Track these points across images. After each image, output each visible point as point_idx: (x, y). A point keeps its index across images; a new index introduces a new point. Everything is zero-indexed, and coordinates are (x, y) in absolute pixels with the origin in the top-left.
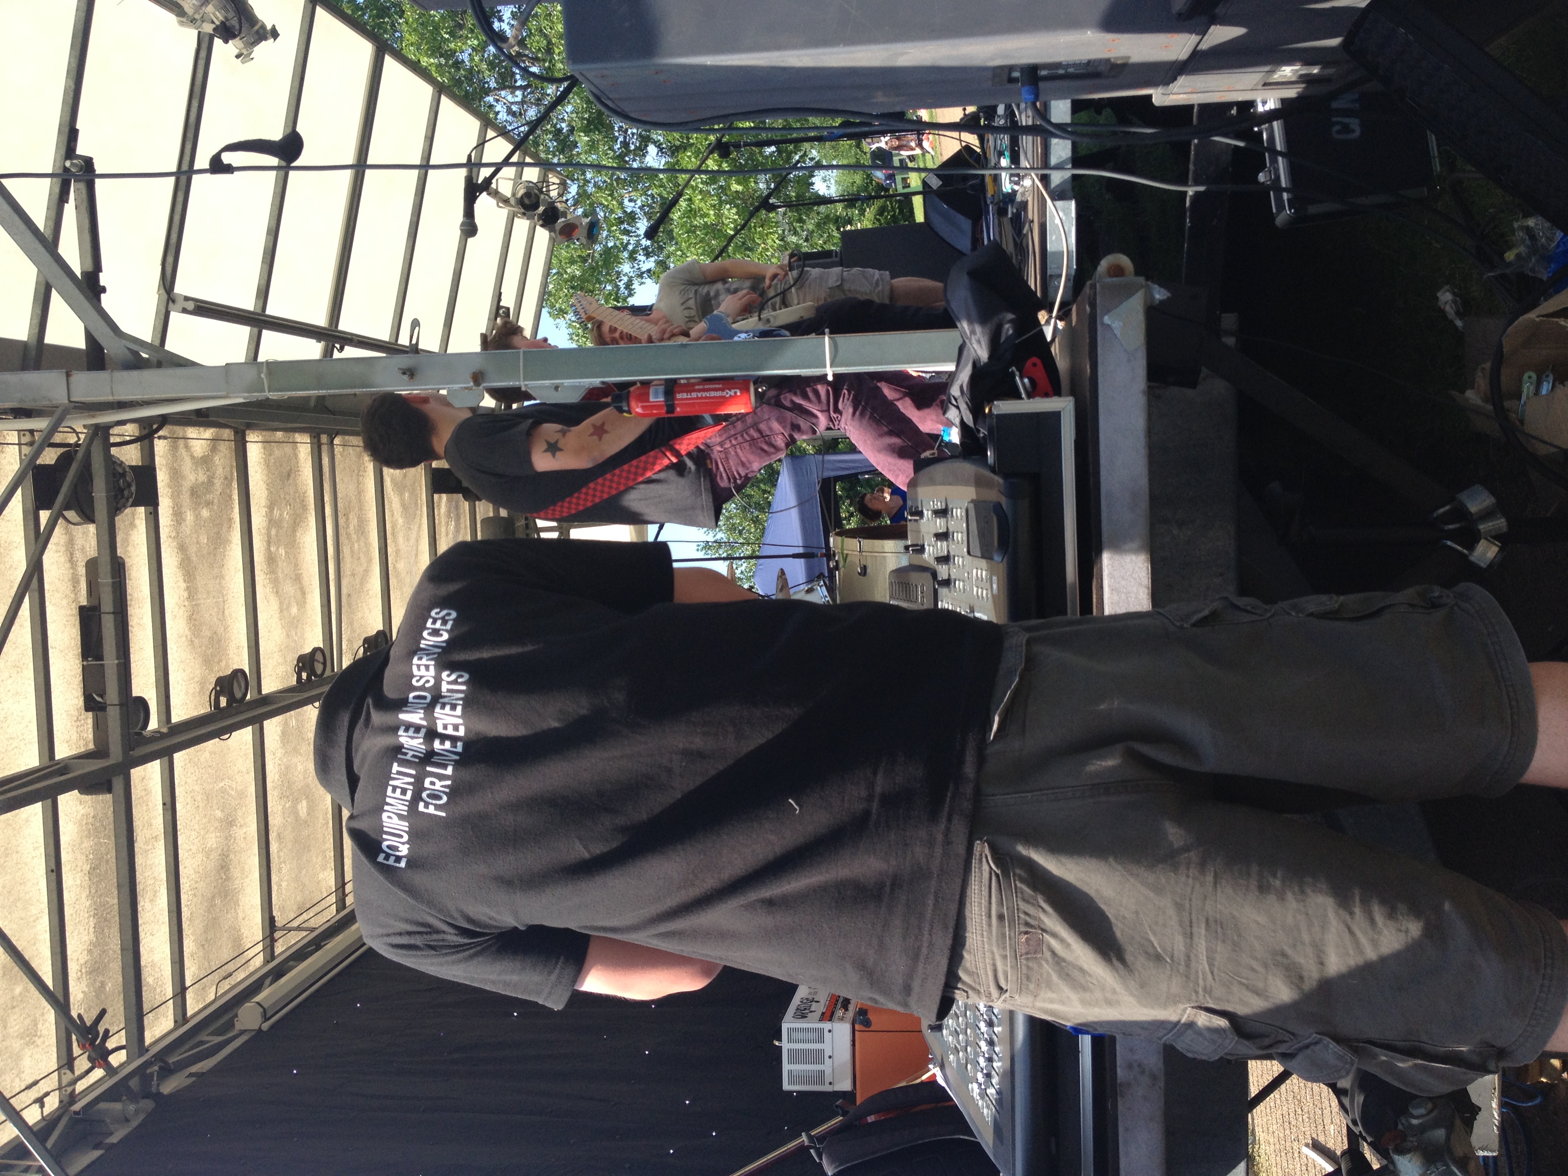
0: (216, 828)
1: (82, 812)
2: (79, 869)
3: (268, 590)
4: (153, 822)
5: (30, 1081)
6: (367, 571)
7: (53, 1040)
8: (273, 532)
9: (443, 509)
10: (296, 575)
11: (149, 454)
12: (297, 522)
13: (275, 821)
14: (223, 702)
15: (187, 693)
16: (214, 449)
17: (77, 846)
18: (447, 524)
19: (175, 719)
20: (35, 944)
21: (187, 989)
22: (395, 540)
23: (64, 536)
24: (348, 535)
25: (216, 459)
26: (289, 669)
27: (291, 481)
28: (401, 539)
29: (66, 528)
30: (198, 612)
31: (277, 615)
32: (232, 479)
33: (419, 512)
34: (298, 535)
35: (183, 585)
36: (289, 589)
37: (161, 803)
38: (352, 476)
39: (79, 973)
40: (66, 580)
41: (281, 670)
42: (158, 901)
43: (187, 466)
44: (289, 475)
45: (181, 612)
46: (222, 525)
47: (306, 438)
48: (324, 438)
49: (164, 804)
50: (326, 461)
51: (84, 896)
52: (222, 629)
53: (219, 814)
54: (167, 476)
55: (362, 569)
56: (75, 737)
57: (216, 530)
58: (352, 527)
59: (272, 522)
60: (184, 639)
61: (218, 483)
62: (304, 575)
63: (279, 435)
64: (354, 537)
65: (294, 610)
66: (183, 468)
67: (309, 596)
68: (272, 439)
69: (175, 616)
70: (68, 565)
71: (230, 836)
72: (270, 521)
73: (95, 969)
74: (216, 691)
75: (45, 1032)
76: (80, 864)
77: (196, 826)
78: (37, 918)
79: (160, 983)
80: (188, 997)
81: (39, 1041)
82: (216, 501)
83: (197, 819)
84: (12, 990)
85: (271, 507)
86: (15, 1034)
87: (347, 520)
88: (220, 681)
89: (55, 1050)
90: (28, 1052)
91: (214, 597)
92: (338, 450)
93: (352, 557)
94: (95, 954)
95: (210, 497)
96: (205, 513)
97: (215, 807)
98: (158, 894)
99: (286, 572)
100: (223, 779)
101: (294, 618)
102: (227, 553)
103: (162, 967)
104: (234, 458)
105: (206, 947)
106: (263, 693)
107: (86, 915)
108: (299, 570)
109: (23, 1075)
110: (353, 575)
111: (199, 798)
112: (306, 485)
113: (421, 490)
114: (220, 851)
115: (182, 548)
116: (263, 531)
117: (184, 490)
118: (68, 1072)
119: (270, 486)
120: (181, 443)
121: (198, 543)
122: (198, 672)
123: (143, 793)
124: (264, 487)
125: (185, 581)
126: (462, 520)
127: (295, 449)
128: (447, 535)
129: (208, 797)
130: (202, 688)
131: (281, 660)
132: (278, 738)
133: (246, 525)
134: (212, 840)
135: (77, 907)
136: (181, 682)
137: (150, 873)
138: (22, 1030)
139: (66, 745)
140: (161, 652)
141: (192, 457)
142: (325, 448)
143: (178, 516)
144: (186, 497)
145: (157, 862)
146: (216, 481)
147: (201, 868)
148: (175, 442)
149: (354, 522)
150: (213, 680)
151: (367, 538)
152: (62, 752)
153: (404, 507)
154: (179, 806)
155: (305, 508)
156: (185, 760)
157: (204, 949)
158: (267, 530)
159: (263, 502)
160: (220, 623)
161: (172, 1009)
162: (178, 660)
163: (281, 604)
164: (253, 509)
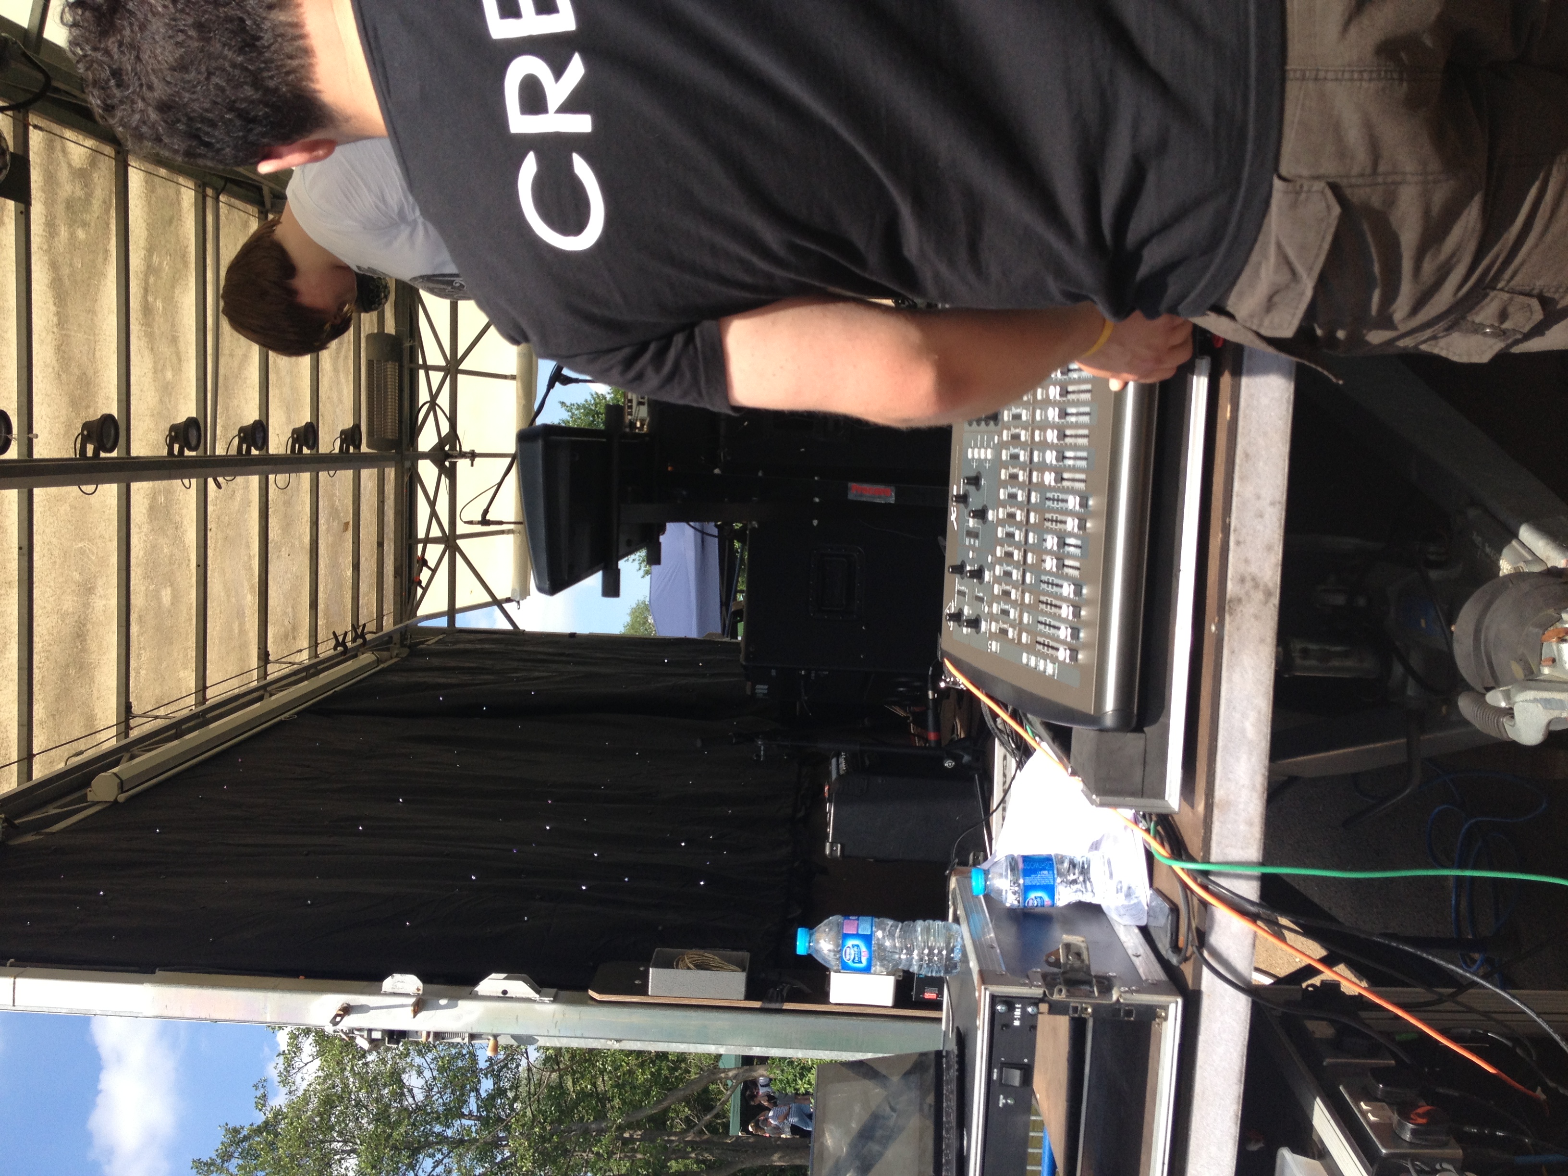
0: (73, 591)
3: (143, 344)
4: (8, 565)
8: (151, 280)
10: (173, 337)
11: (23, 140)
12: (175, 280)
13: (137, 600)
14: (90, 450)
16: (93, 164)
19: (37, 454)
21: (35, 755)
25: (95, 176)
26: (160, 437)
27: (172, 228)
30: (67, 344)
31: (150, 375)
32: (111, 206)
34: (177, 292)
35: (54, 309)
36: (164, 349)
37: (17, 545)
41: (152, 436)
43: (63, 173)
44: (170, 222)
45: (50, 338)
46: (98, 254)
47: (192, 184)
48: (210, 192)
49: (20, 548)
50: (210, 218)
52: (92, 371)
53: (76, 576)
54: (42, 178)
57: (91, 257)
59: (150, 269)
60: (50, 368)
61: (95, 205)
62: (181, 339)
63: (162, 171)
65: (169, 375)
66: (59, 174)
67: (185, 364)
68: (155, 173)
69: (44, 343)
71: (89, 604)
72: (149, 267)
74: (83, 436)
77: (54, 584)
80: (35, 764)
82: (93, 224)
83: (53, 575)
85: (150, 250)
88: (85, 427)
91: (85, 332)
92: (223, 210)
95: (86, 217)
96: (80, 234)
97: (73, 568)
98: (8, 647)
99: (162, 330)
100: (82, 540)
101: (168, 383)
102: (101, 290)
103: (8, 729)
104: (114, 181)
105: (57, 717)
106: (132, 454)
108: (175, 331)
110: (231, 354)
111: (56, 552)
112: (188, 239)
114: (76, 618)
115: (54, 266)
116: (141, 276)
117: (59, 200)
119: (151, 227)
120: (58, 143)
121: (71, 264)
122: (64, 412)
124: (144, 226)
125: (55, 304)
127: (178, 192)
129: (65, 554)
130: (66, 433)
131: (152, 426)
132: (145, 511)
133: (123, 262)
134: (69, 603)
136: (45, 417)
140: (27, 377)
141: (70, 165)
142: (210, 203)
143: (52, 228)
144: (60, 209)
145: (9, 611)
146: (94, 201)
147: (55, 632)
148: (52, 139)
150: (81, 423)
154: (36, 555)
155: (186, 265)
156: (44, 506)
157: (54, 719)
158: (146, 275)
159: (142, 243)
160: (90, 364)
161: (16, 774)
162: (44, 391)
163: (155, 362)
164: (131, 247)
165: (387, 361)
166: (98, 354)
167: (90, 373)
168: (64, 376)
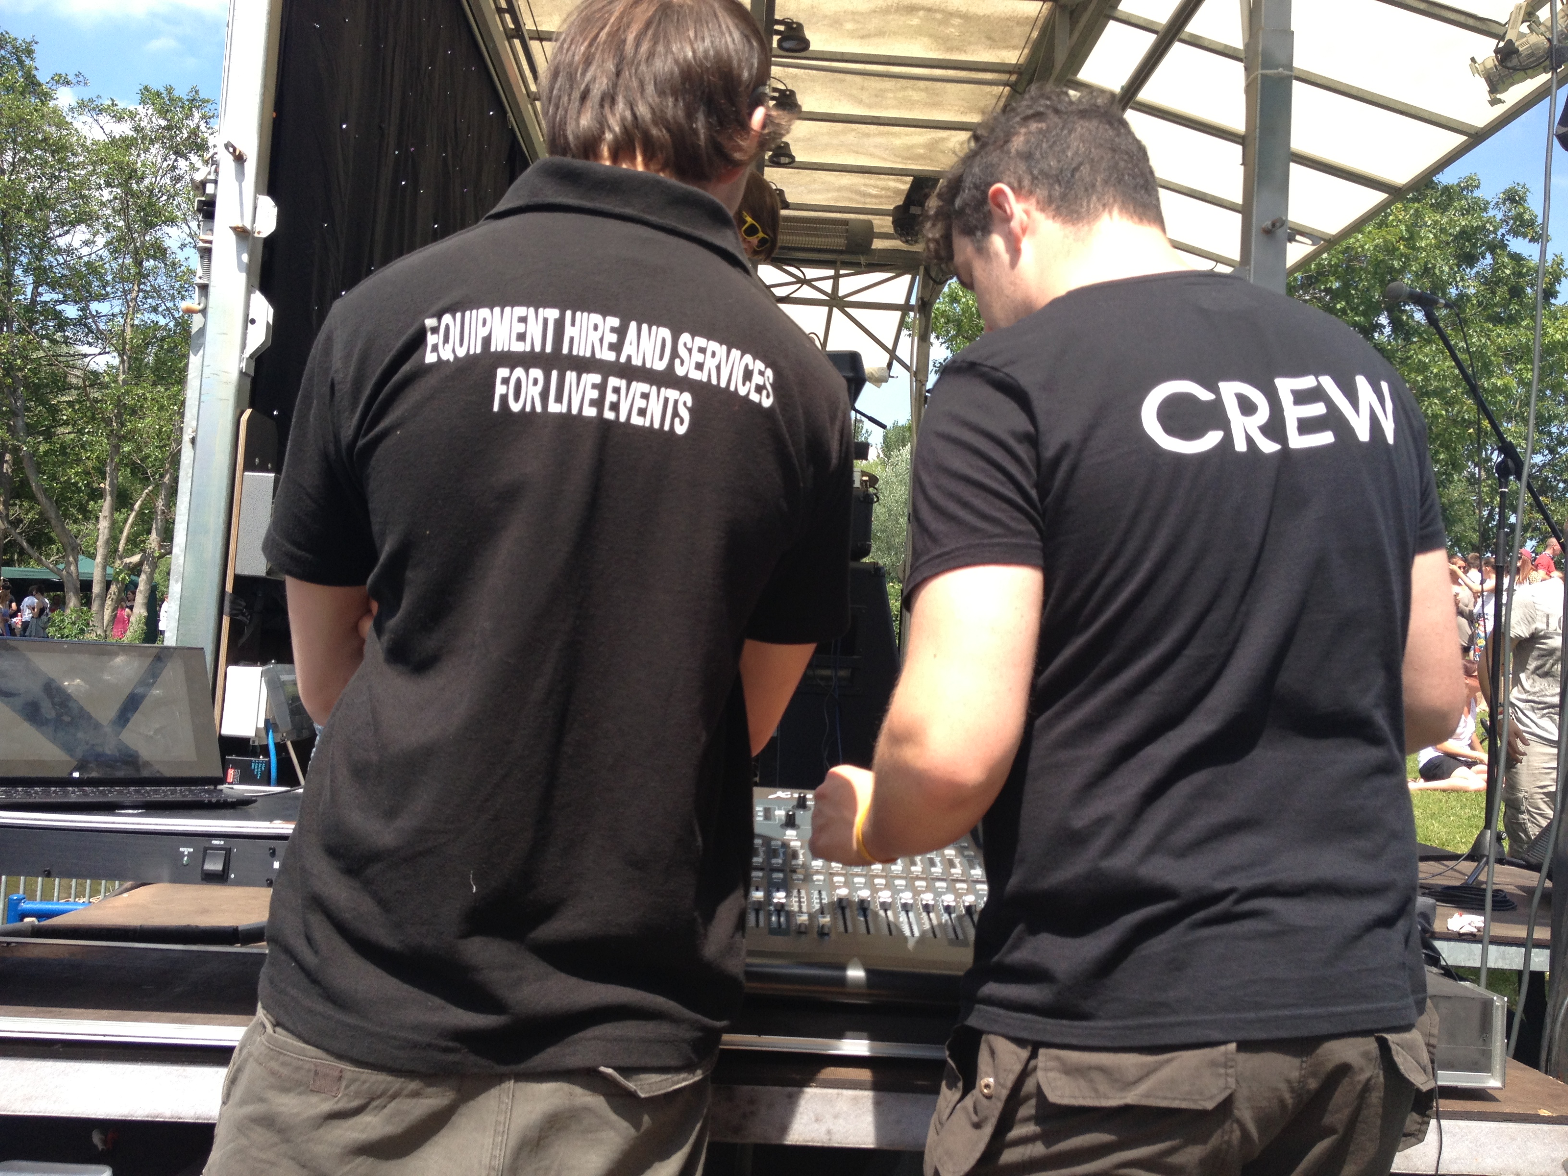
6: (860, 102)
9: (894, 185)
10: (884, 33)
12: (940, 39)
22: (880, 134)
24: (904, 89)
26: (792, 14)
27: (983, 39)
28: (877, 139)
33: (899, 160)
34: (926, 40)
36: (873, 24)
38: (963, 99)
44: (989, 38)
47: (1022, 60)
48: (1013, 78)
50: (988, 75)
55: (864, 98)
58: (911, 93)
62: (881, 40)
63: (1035, 34)
64: (900, 95)
65: (849, 26)
67: (858, 42)
68: (1036, 26)
72: (950, 13)
87: (922, 90)
92: (996, 89)
93: (881, 90)
101: (842, 25)
108: (890, 35)
110: (862, 88)
112: (973, 54)
113: (921, 165)
119: (988, 19)
124: (987, 11)
126: (875, 201)
127: (1015, 48)
128: (865, 185)
142: (1002, 77)
149: (915, 96)
151: (893, 107)
153: (909, 148)
155: (950, 50)
158: (943, 11)
165: (847, 238)
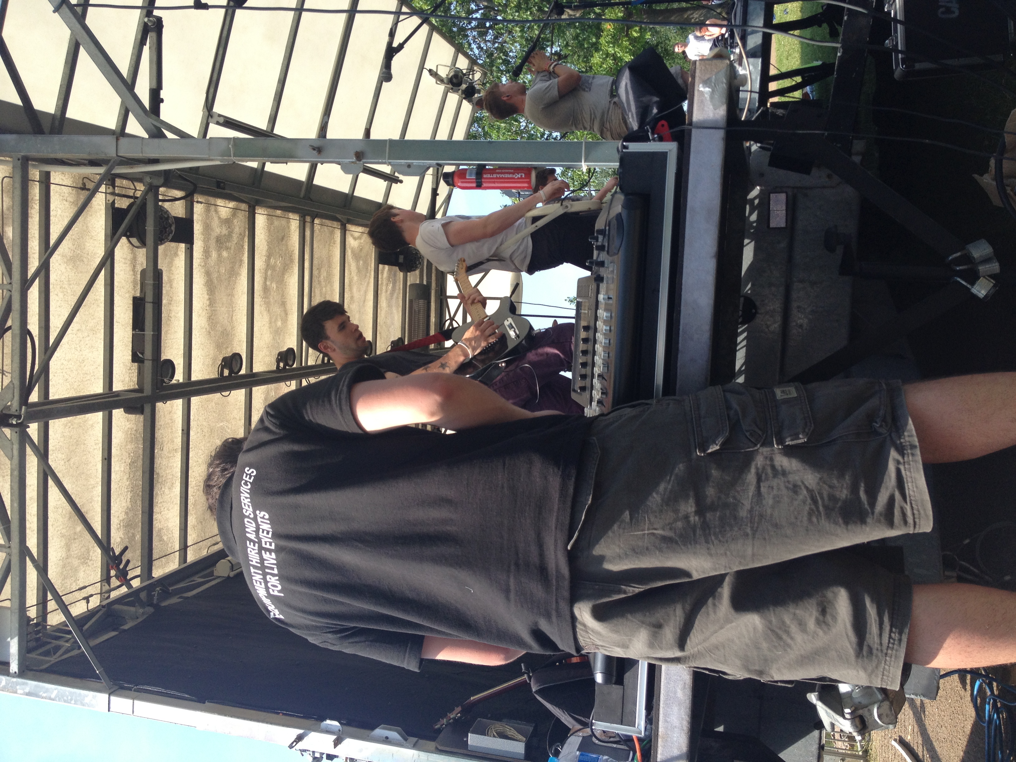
1: (129, 426)
2: (123, 461)
3: (262, 308)
4: (175, 440)
5: (82, 585)
7: (99, 564)
8: (269, 272)
9: (385, 274)
10: (283, 302)
11: (190, 210)
12: (286, 268)
14: (226, 373)
15: (203, 364)
16: (234, 215)
17: (123, 447)
18: (387, 285)
19: (194, 378)
20: (91, 502)
21: (188, 547)
22: (351, 290)
23: (130, 255)
24: (319, 282)
25: (235, 221)
26: (273, 359)
27: (284, 242)
28: (355, 290)
29: (132, 250)
30: (215, 315)
31: (268, 325)
32: (245, 235)
33: (368, 275)
34: (286, 277)
35: (207, 297)
36: (277, 310)
37: (181, 429)
38: (325, 245)
39: (119, 526)
40: (130, 281)
41: (267, 359)
42: (174, 490)
43: (215, 223)
44: (283, 239)
45: (204, 313)
46: (236, 263)
47: (297, 217)
48: (308, 219)
49: (183, 430)
50: (308, 233)
51: (125, 478)
54: (202, 228)
56: (127, 379)
57: (231, 265)
58: (322, 277)
59: (268, 266)
60: (204, 330)
61: (235, 237)
62: (288, 303)
63: (279, 212)
64: (323, 283)
66: (213, 224)
67: (290, 317)
68: (274, 214)
69: (200, 315)
70: (131, 273)
72: (268, 265)
73: (128, 525)
74: (222, 365)
75: (94, 558)
76: (124, 458)
77: (203, 448)
78: (94, 487)
79: (171, 541)
80: (189, 552)
81: (90, 563)
82: (233, 247)
83: (204, 443)
84: (74, 528)
85: (269, 256)
86: (75, 556)
87: (319, 272)
88: (224, 359)
89: (100, 570)
90: (82, 568)
91: (226, 307)
92: (317, 227)
93: (320, 294)
94: (130, 515)
95: (229, 244)
96: (225, 254)
97: (215, 438)
98: (174, 485)
99: (275, 299)
100: (222, 422)
101: (279, 328)
102: (237, 281)
103: (173, 531)
104: (247, 222)
106: (254, 371)
107: (126, 490)
108: (285, 299)
109: (78, 582)
111: (205, 430)
112: (294, 247)
113: (371, 261)
115: (208, 274)
116: (262, 272)
117: (212, 238)
118: (106, 584)
119: (270, 243)
120: (213, 208)
121: (218, 271)
122: (212, 352)
123: (170, 421)
124: (265, 243)
125: (208, 294)
126: (398, 284)
127: (288, 222)
128: (386, 291)
129: (212, 431)
130: (213, 363)
131: (268, 353)
132: (262, 401)
133: (251, 266)
135: (120, 484)
136: (200, 356)
137: (170, 471)
138: (80, 554)
139: (121, 383)
140: (188, 336)
141: (219, 218)
142: (308, 226)
143: (206, 253)
144: (213, 243)
145: (175, 465)
146: (234, 235)
148: (208, 207)
149: (324, 274)
150: (221, 359)
151: (332, 286)
152: (117, 387)
153: (359, 270)
154: (192, 433)
155: (292, 261)
156: (199, 405)
157: (202, 524)
158: (266, 270)
159: (264, 253)
160: (229, 324)
161: (178, 557)
162: (200, 342)
163: (270, 318)
164: (256, 257)
166: (234, 318)
167: (229, 328)
168: (212, 333)
